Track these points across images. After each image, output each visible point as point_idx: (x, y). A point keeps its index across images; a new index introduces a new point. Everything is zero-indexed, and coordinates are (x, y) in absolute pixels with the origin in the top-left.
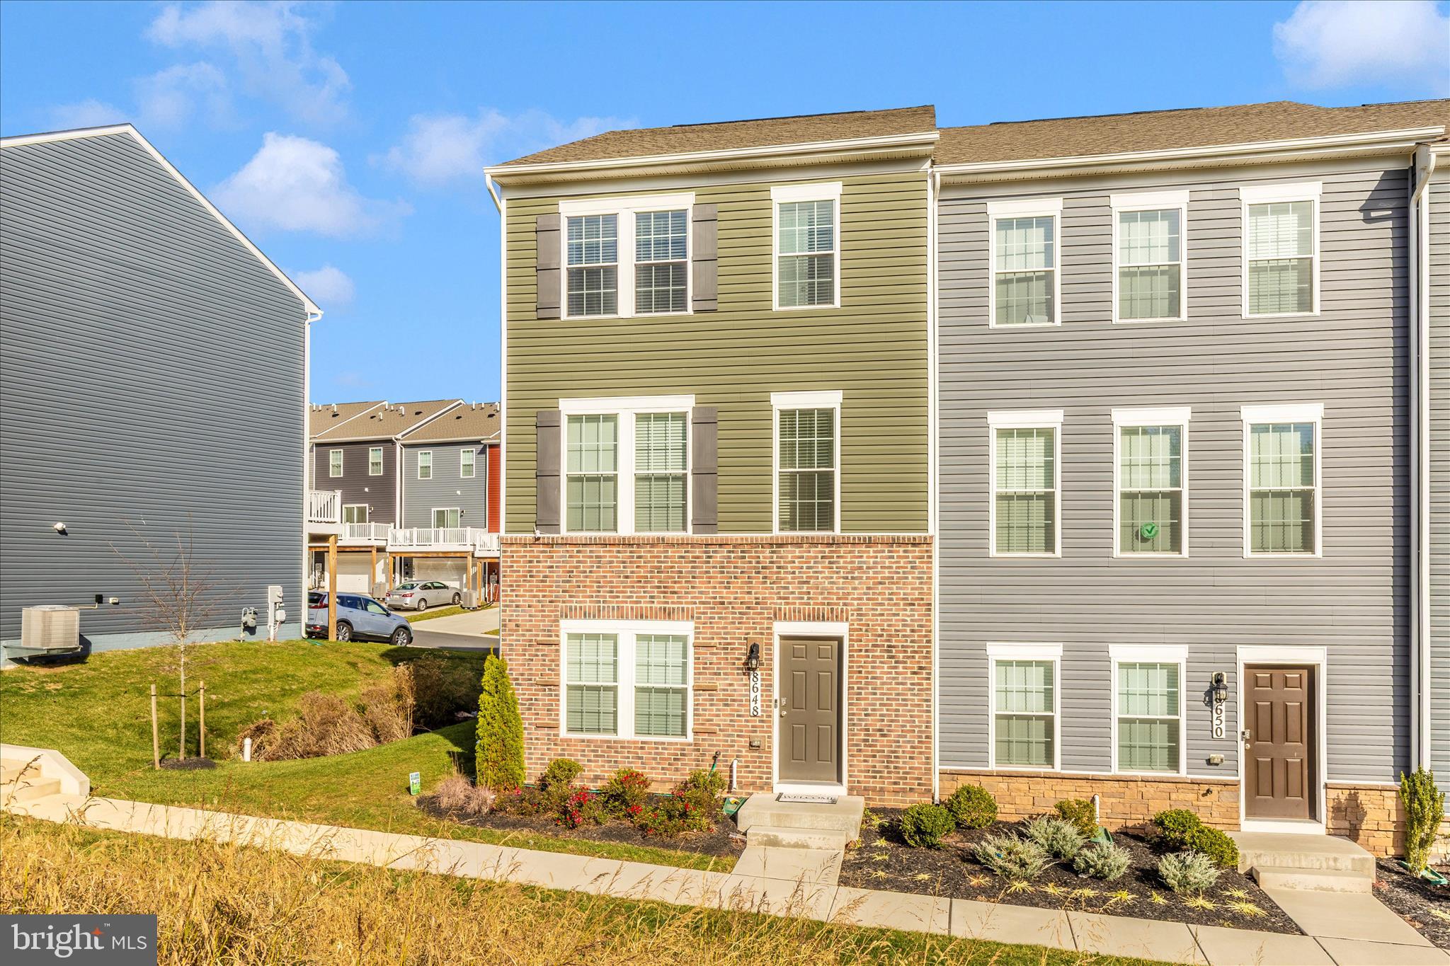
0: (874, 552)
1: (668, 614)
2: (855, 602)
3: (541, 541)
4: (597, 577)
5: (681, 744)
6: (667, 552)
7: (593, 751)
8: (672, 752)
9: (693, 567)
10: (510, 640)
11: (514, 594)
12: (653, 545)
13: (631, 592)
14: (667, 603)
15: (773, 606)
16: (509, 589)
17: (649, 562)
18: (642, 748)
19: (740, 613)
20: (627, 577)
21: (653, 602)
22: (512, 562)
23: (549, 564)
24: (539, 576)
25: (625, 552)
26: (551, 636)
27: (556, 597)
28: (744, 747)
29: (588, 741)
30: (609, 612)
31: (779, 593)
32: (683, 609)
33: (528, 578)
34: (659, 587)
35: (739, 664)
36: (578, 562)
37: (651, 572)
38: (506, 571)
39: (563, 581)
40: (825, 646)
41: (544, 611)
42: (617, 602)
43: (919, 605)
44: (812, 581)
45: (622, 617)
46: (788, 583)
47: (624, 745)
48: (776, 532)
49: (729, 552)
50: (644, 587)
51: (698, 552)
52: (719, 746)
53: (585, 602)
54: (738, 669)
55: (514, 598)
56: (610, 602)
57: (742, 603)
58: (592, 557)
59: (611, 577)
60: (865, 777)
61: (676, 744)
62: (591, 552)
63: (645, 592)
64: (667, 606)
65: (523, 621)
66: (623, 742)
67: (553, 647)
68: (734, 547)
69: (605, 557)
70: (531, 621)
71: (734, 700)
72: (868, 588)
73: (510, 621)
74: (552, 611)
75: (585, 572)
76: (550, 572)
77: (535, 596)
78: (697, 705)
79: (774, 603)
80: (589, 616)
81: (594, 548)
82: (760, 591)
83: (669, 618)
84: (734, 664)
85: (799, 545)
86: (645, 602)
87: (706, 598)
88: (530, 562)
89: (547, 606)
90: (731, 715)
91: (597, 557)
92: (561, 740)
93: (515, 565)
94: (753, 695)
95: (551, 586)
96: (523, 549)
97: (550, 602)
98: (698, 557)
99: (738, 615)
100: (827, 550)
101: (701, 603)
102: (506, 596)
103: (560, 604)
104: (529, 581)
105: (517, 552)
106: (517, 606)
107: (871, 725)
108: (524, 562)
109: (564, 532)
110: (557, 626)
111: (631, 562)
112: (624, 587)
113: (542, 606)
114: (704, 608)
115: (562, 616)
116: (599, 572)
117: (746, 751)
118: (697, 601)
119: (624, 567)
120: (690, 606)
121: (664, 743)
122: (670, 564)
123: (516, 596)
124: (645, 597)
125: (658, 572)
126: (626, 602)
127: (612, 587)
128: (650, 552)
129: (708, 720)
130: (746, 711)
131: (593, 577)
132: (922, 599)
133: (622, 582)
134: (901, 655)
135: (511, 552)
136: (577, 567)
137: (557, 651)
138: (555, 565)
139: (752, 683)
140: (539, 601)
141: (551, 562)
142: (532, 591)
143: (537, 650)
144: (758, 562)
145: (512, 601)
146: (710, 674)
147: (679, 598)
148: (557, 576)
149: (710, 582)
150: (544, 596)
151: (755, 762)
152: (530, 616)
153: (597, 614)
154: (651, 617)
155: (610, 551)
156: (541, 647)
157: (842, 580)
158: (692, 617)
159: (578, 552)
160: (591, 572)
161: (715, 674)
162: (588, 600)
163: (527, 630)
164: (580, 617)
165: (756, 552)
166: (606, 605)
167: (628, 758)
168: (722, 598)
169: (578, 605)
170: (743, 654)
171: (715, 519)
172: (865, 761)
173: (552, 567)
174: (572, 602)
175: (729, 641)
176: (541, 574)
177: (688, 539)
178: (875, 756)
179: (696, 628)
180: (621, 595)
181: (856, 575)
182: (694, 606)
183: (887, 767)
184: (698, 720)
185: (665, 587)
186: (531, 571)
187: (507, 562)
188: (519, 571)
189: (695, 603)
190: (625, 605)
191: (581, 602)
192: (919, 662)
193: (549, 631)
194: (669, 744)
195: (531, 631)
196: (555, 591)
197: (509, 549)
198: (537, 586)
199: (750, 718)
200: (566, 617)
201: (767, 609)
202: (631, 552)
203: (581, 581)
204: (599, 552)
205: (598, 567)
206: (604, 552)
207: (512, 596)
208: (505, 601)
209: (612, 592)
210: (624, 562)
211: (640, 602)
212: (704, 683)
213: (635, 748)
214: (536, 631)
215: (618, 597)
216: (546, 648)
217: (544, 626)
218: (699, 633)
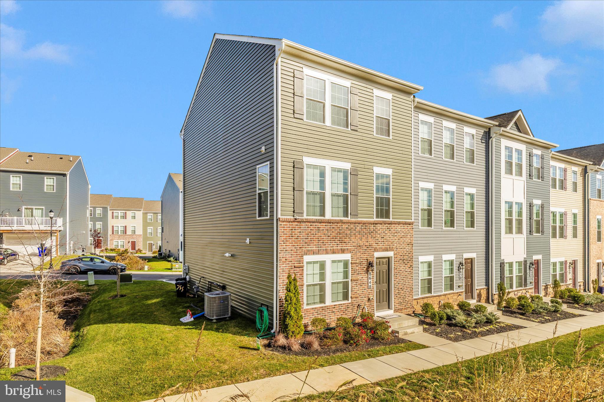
0: (400, 227)
1: (343, 251)
2: (396, 244)
3: (297, 220)
4: (318, 236)
5: (347, 304)
6: (342, 226)
7: (317, 312)
8: (344, 307)
9: (350, 232)
10: (283, 267)
11: (285, 245)
12: (338, 223)
13: (330, 243)
14: (342, 247)
15: (374, 247)
16: (282, 243)
17: (336, 230)
18: (334, 308)
19: (365, 250)
20: (329, 236)
21: (338, 247)
22: (284, 230)
23: (299, 231)
24: (295, 236)
25: (328, 226)
26: (300, 263)
27: (302, 245)
28: (366, 301)
29: (315, 308)
30: (322, 251)
31: (376, 242)
32: (348, 249)
33: (291, 238)
34: (340, 240)
35: (365, 269)
36: (311, 230)
37: (337, 234)
38: (281, 234)
39: (305, 239)
40: (384, 260)
41: (297, 252)
42: (325, 247)
43: (410, 245)
44: (385, 237)
45: (327, 253)
46: (378, 238)
47: (328, 308)
48: (375, 219)
49: (361, 226)
50: (334, 240)
51: (352, 226)
52: (359, 302)
53: (313, 247)
54: (364, 271)
55: (285, 247)
56: (323, 247)
57: (365, 246)
58: (316, 228)
59: (323, 236)
60: (398, 305)
61: (346, 304)
62: (315, 225)
63: (335, 242)
64: (342, 248)
65: (288, 257)
66: (328, 306)
67: (301, 269)
68: (363, 224)
69: (321, 228)
70: (292, 257)
71: (363, 284)
72: (399, 239)
73: (283, 257)
74: (301, 252)
75: (313, 234)
76: (300, 234)
77: (294, 246)
78: (352, 287)
79: (375, 245)
80: (315, 254)
81: (317, 224)
82: (372, 241)
83: (343, 253)
84: (363, 269)
85: (381, 224)
86: (335, 247)
87: (355, 244)
88: (292, 230)
89: (299, 250)
90: (363, 289)
91: (318, 228)
92: (305, 310)
93: (285, 231)
94: (369, 281)
95: (300, 241)
96: (288, 224)
97: (300, 248)
98: (352, 228)
99: (364, 251)
100: (388, 226)
101: (353, 246)
102: (282, 246)
103: (304, 249)
104: (291, 239)
105: (286, 225)
106: (286, 251)
107: (399, 287)
108: (289, 230)
109: (305, 217)
110: (303, 259)
111: (330, 230)
112: (328, 241)
113: (297, 250)
114: (354, 248)
115: (304, 254)
116: (318, 234)
117: (367, 303)
118: (352, 245)
119: (328, 232)
120: (350, 248)
121: (341, 304)
122: (343, 231)
123: (286, 246)
124: (335, 245)
125: (339, 234)
126: (328, 247)
127: (323, 241)
128: (337, 226)
129: (356, 293)
130: (367, 287)
131: (316, 236)
132: (411, 243)
133: (327, 239)
134: (406, 262)
135: (284, 225)
136: (310, 232)
137: (303, 270)
138: (302, 231)
139: (369, 276)
140: (295, 248)
141: (300, 230)
142: (292, 243)
143: (295, 270)
144: (370, 230)
145: (284, 248)
146: (356, 274)
147: (346, 244)
148: (303, 236)
149: (356, 238)
150: (297, 245)
151: (369, 306)
152: (291, 255)
153: (318, 252)
154: (337, 253)
155: (323, 225)
156: (296, 269)
157: (392, 237)
158: (351, 252)
159: (311, 225)
160: (315, 234)
161: (358, 274)
162: (315, 246)
163: (290, 262)
164: (312, 254)
165: (369, 226)
166: (321, 248)
167: (329, 313)
168: (359, 244)
169: (311, 249)
170: (365, 265)
171: (358, 213)
172: (398, 300)
173: (300, 232)
174: (309, 248)
175: (361, 261)
176: (296, 235)
177: (348, 221)
178: (400, 298)
179: (352, 256)
180: (327, 244)
181: (396, 235)
182: (351, 247)
183: (403, 301)
184: (353, 293)
185: (342, 240)
186: (292, 234)
187: (281, 230)
188: (287, 234)
189: (351, 246)
190: (328, 248)
191: (312, 247)
192: (410, 264)
193: (299, 261)
194: (344, 304)
195: (292, 261)
196: (302, 243)
197: (283, 224)
198: (294, 241)
199: (368, 290)
200: (306, 254)
201: (372, 248)
202: (330, 226)
203: (312, 238)
204: (318, 225)
205: (318, 232)
206: (320, 225)
207: (284, 246)
208: (281, 248)
209: (323, 243)
210: (328, 230)
211: (333, 247)
212: (354, 278)
213: (332, 308)
214: (294, 261)
215: (326, 245)
216: (298, 269)
217: (297, 259)
218: (353, 258)
